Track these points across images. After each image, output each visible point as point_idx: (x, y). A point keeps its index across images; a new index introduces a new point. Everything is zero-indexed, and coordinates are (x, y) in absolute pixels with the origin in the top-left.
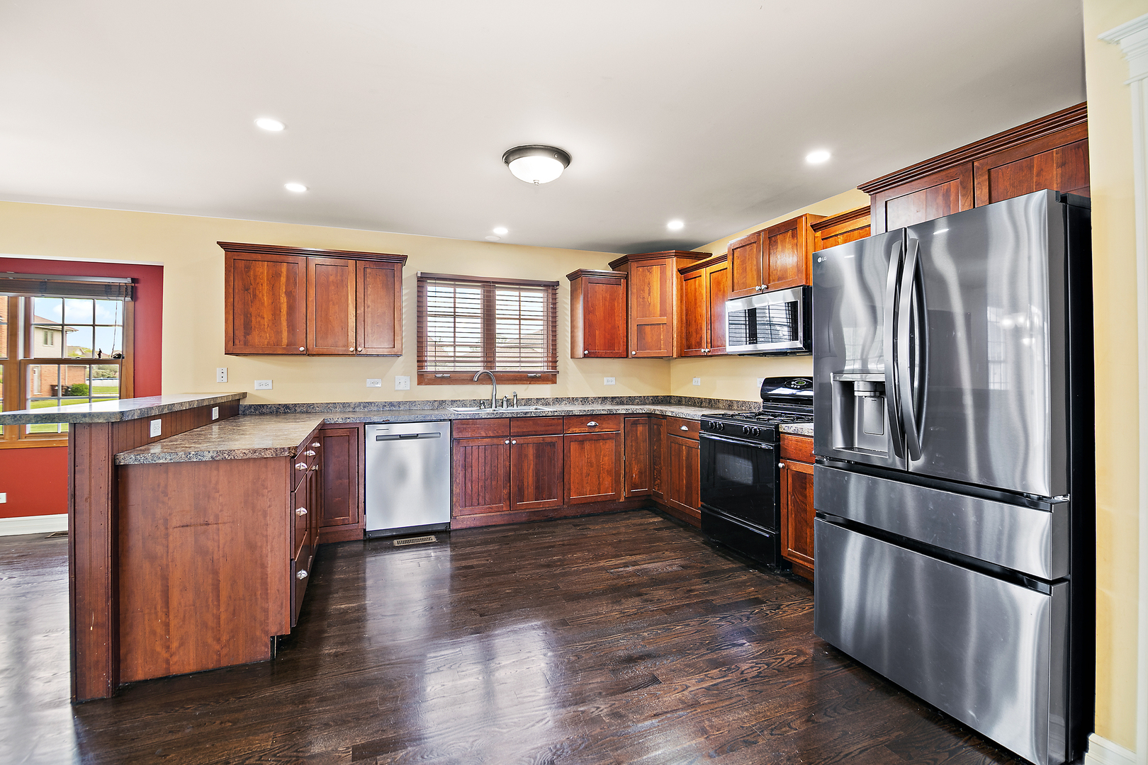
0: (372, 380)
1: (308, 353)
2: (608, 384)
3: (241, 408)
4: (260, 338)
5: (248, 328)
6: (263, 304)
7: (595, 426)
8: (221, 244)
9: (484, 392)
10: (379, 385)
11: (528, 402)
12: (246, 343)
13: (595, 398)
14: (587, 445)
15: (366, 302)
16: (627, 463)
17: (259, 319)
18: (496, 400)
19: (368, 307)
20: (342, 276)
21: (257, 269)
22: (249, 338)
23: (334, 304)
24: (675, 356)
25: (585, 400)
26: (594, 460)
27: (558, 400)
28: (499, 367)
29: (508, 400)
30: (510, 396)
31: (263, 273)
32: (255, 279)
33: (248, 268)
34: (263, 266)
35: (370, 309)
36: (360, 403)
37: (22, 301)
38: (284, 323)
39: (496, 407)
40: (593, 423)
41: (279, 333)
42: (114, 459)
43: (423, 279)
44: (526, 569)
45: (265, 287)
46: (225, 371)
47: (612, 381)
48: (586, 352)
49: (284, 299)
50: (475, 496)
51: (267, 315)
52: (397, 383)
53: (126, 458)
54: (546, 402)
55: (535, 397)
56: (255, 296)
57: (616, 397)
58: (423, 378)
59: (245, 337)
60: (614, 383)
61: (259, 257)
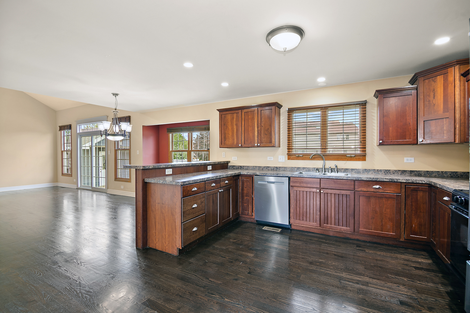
0: (270, 157)
1: (242, 147)
2: (407, 162)
3: (228, 167)
4: (229, 142)
5: (225, 139)
6: (229, 129)
7: (379, 188)
8: (218, 110)
9: (319, 164)
10: (272, 159)
11: (346, 170)
12: (225, 144)
13: (396, 171)
14: (373, 200)
15: (261, 125)
16: (407, 216)
17: (228, 135)
18: (325, 168)
19: (262, 127)
20: (253, 115)
21: (227, 117)
22: (226, 142)
23: (250, 127)
24: (457, 141)
25: (387, 172)
26: (378, 209)
27: (366, 171)
28: (330, 151)
29: (331, 169)
30: (333, 167)
31: (229, 118)
32: (227, 121)
33: (225, 117)
34: (229, 115)
35: (263, 128)
36: (265, 167)
37: (190, 134)
38: (235, 136)
39: (325, 172)
40: (378, 187)
41: (234, 139)
42: (144, 180)
43: (291, 111)
44: (298, 260)
45: (230, 123)
46: (225, 154)
47: (411, 160)
48: (381, 141)
49: (235, 127)
50: (301, 216)
51: (230, 134)
52: (279, 158)
53: (147, 180)
54: (357, 171)
55: (351, 168)
56: (227, 127)
57: (414, 171)
58: (290, 156)
59: (224, 142)
60: (413, 161)
61: (227, 112)
